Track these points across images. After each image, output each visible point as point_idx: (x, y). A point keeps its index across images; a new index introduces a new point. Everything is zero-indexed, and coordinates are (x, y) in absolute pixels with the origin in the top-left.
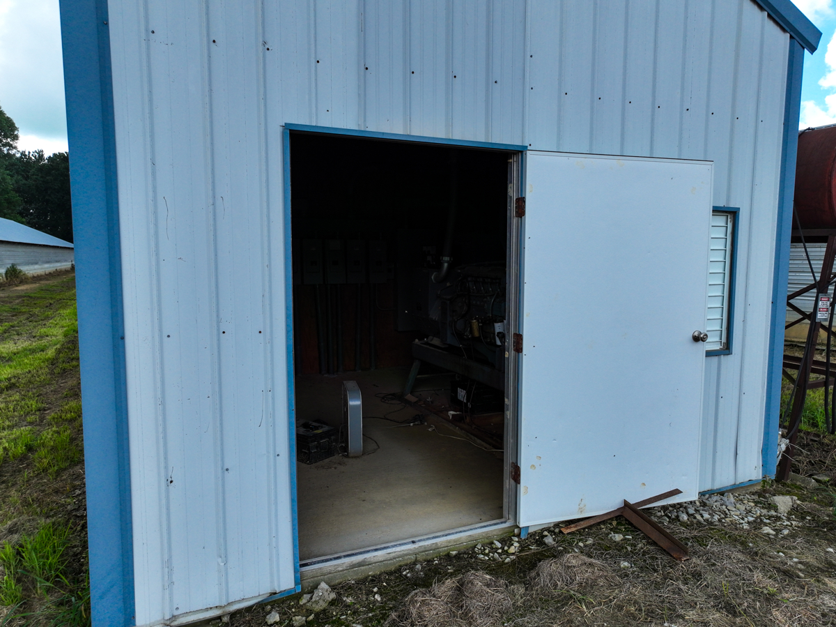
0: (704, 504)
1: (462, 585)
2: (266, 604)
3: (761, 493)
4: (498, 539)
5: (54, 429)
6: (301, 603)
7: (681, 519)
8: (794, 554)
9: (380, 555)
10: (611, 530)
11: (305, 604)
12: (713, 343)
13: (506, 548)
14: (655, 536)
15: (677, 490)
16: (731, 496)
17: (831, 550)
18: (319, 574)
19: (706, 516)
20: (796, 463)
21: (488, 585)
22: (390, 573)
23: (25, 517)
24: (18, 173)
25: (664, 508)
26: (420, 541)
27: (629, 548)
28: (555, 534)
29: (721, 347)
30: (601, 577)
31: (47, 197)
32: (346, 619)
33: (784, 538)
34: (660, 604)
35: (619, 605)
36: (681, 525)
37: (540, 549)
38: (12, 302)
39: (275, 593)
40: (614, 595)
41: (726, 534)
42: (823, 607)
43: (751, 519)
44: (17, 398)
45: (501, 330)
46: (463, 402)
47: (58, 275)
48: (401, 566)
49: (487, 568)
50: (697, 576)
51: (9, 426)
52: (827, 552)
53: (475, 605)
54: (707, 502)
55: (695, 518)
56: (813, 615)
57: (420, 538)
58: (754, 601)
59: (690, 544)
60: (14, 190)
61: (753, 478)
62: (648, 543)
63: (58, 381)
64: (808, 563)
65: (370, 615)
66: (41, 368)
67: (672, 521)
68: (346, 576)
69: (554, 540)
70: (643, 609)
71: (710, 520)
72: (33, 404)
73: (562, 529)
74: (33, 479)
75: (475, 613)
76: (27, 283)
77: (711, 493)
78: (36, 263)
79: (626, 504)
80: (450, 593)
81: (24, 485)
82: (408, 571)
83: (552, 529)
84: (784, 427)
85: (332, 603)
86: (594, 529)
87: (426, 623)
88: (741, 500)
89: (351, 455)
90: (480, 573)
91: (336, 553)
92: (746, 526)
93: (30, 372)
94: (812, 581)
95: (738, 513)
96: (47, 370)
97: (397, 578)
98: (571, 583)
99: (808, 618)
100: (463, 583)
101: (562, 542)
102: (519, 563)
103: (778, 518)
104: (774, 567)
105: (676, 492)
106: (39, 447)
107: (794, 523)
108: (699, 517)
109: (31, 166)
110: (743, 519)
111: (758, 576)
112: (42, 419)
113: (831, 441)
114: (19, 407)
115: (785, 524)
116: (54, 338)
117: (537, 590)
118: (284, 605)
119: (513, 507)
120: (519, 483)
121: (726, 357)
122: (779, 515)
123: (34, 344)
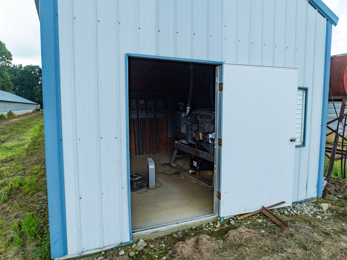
0: (294, 207)
1: (198, 240)
2: (119, 248)
3: (317, 203)
4: (212, 222)
5: (30, 177)
6: (133, 247)
7: (285, 213)
8: (329, 226)
9: (164, 228)
10: (257, 218)
11: (134, 248)
12: (298, 142)
13: (215, 226)
14: (275, 220)
15: (284, 201)
16: (305, 204)
17: (344, 224)
18: (139, 236)
19: (295, 212)
20: (330, 190)
21: (208, 240)
22: (168, 236)
23: (21, 212)
24: (12, 73)
25: (278, 209)
26: (180, 223)
27: (265, 225)
28: (235, 220)
29: (301, 144)
30: (254, 236)
31: (23, 83)
32: (151, 254)
33: (325, 220)
34: (277, 247)
35: (261, 247)
36: (285, 216)
37: (229, 226)
38: (10, 126)
39: (122, 243)
40: (259, 243)
41: (303, 219)
42: (341, 247)
43: (312, 213)
44: (14, 164)
45: (212, 137)
46: (195, 167)
47: (28, 115)
48: (172, 233)
49: (207, 233)
50: (292, 235)
51: (12, 176)
52: (342, 225)
53: (203, 248)
54: (295, 206)
55: (290, 213)
56: (337, 250)
57: (180, 222)
58: (314, 244)
59: (289, 223)
60: (10, 80)
61: (313, 197)
62: (272, 223)
63: (30, 158)
64: (335, 229)
65: (161, 252)
66: (23, 152)
67: (281, 214)
68: (150, 237)
69: (234, 222)
70: (271, 248)
71: (296, 213)
72: (21, 167)
73: (237, 218)
74: (23, 197)
75: (203, 251)
76: (15, 118)
77: (297, 203)
78: (19, 110)
79: (263, 208)
80: (193, 243)
81: (19, 199)
82: (175, 235)
83: (233, 218)
84: (325, 176)
85: (145, 247)
86: (250, 218)
87: (183, 255)
88: (309, 205)
89: (150, 188)
90: (205, 235)
91: (146, 227)
92: (311, 216)
93: (19, 154)
94: (336, 236)
95: (307, 210)
96: (25, 153)
97: (171, 237)
98: (241, 239)
99: (335, 251)
100: (198, 239)
101: (238, 223)
102: (220, 231)
103: (323, 212)
104: (322, 231)
105: (283, 202)
106: (24, 184)
107: (329, 214)
108: (292, 212)
109: (17, 71)
110: (309, 213)
111: (315, 235)
112: (25, 173)
113: (343, 182)
114: (15, 168)
115: (326, 214)
116: (27, 140)
117: (228, 242)
118: (126, 248)
119: (218, 209)
120: (220, 199)
121: (303, 148)
122: (323, 211)
123: (20, 143)
